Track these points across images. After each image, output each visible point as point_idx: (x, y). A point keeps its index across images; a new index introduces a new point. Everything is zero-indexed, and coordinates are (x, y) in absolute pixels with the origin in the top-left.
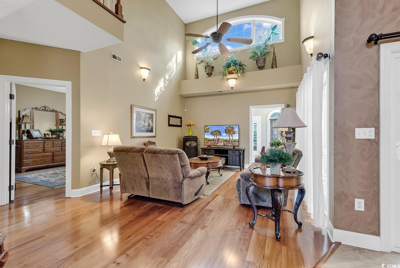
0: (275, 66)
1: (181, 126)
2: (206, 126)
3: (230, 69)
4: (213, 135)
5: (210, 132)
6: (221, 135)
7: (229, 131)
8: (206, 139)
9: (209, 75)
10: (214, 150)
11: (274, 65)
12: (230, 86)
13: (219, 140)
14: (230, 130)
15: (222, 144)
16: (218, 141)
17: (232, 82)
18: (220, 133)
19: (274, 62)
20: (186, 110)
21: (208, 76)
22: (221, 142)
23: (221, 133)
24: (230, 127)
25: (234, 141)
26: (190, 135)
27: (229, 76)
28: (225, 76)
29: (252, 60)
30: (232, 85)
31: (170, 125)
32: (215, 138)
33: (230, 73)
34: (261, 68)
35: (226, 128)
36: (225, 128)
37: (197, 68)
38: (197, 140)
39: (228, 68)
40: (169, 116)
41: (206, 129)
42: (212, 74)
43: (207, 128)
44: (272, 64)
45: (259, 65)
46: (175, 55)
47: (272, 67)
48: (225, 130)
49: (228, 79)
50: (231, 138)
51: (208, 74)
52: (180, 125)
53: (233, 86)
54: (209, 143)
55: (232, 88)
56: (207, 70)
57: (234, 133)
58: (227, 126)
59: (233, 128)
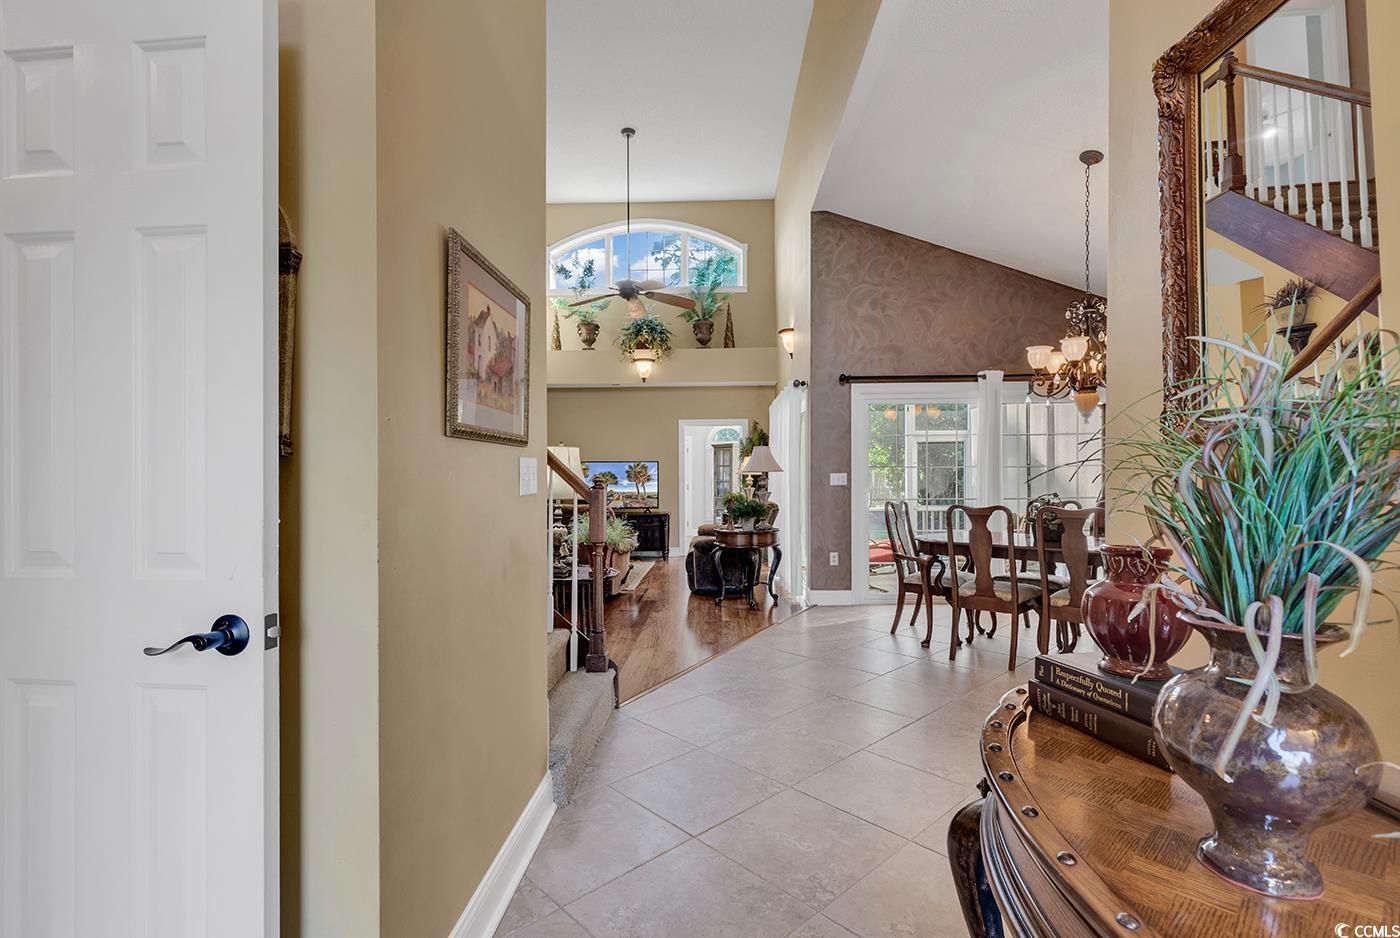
0: (730, 344)
3: (641, 338)
5: (591, 478)
6: (616, 483)
7: (637, 475)
9: (589, 342)
11: (729, 342)
12: (638, 375)
13: (612, 495)
14: (639, 473)
15: (620, 504)
16: (612, 498)
17: (644, 367)
18: (614, 479)
19: (729, 334)
21: (587, 347)
22: (618, 499)
23: (616, 478)
24: (638, 465)
25: (649, 497)
27: (638, 354)
28: (630, 353)
29: (683, 320)
30: (643, 374)
33: (641, 346)
34: (704, 343)
35: (630, 467)
36: (627, 468)
37: (557, 324)
39: (637, 335)
42: (594, 342)
43: (584, 467)
44: (725, 339)
45: (700, 336)
47: (726, 346)
48: (627, 472)
49: (635, 360)
50: (641, 490)
51: (584, 341)
53: (647, 376)
55: (644, 379)
56: (584, 330)
57: (648, 480)
58: (632, 464)
59: (645, 468)
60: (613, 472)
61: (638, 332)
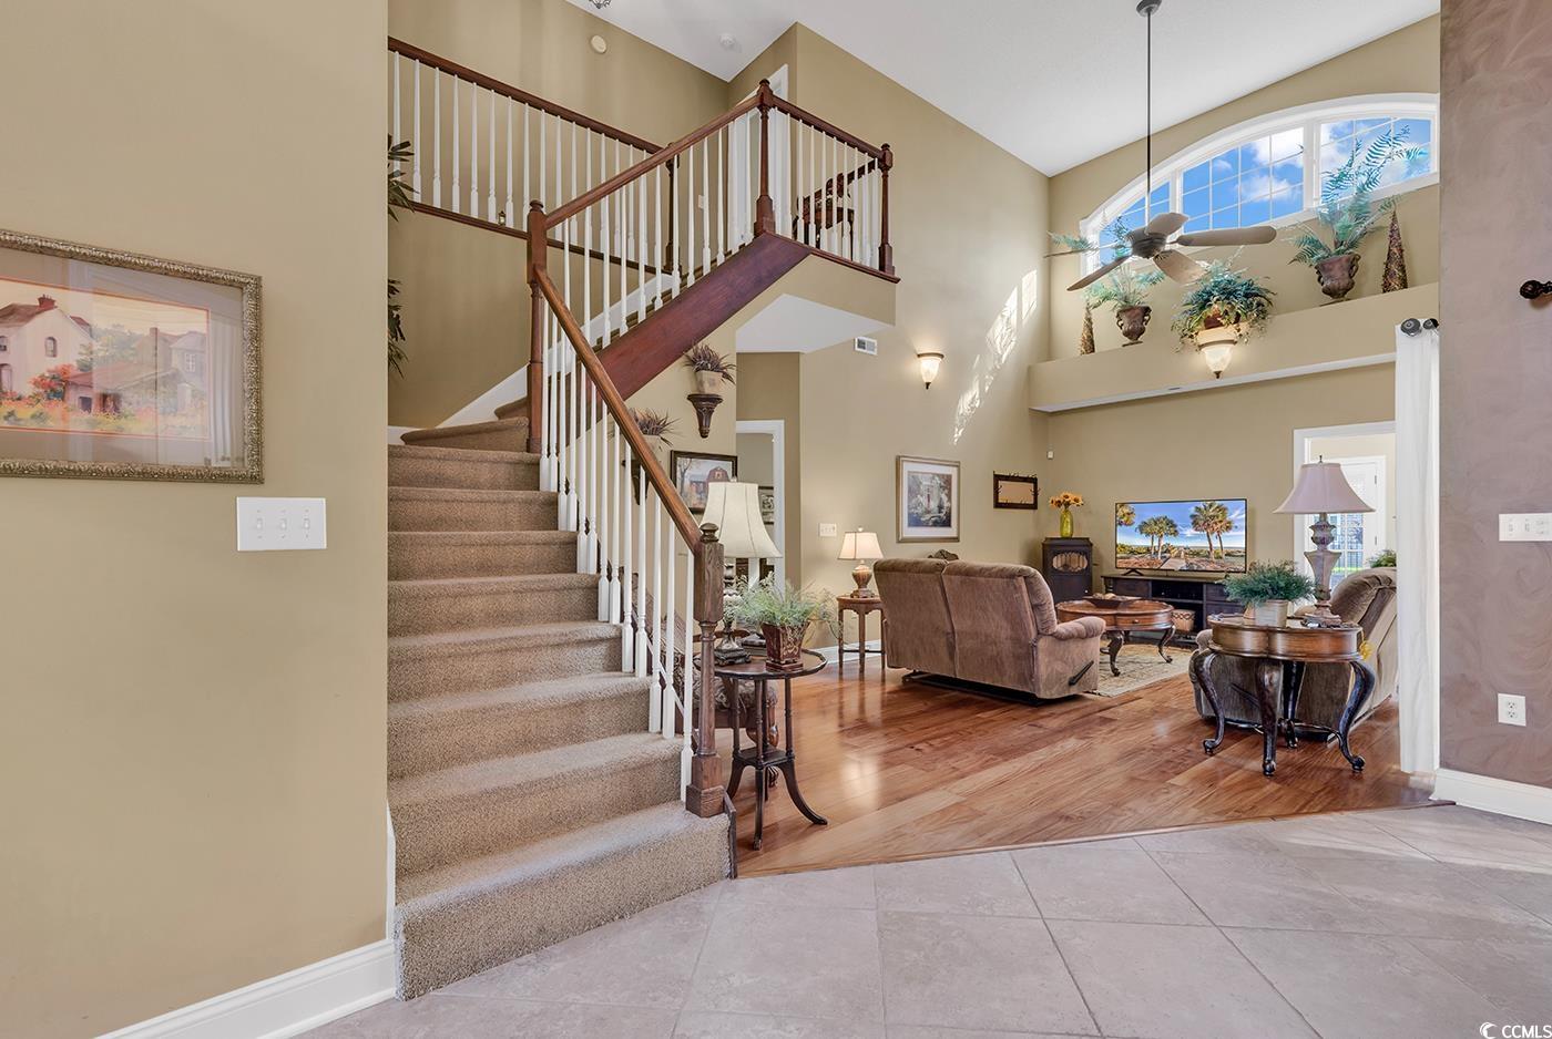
0: (1397, 284)
1: (1034, 506)
2: (1122, 505)
3: (1209, 312)
4: (1148, 534)
5: (1136, 526)
6: (1175, 533)
7: (1209, 520)
8: (1123, 547)
9: (1134, 334)
10: (1150, 584)
11: (1394, 281)
12: (1208, 368)
13: (1168, 551)
14: (1212, 517)
15: (1180, 564)
16: (1167, 555)
17: (1219, 354)
18: (1171, 527)
19: (1394, 267)
20: (1050, 456)
21: (1129, 342)
22: (1178, 556)
23: (1175, 526)
24: (1211, 506)
25: (1228, 555)
26: (1064, 535)
27: (1205, 336)
28: (1191, 337)
30: (1215, 366)
31: (998, 505)
32: (1156, 544)
33: (1212, 323)
34: (1338, 294)
35: (1195, 509)
36: (1192, 510)
37: (1089, 320)
38: (1091, 551)
39: (1202, 308)
40: (997, 478)
41: (1120, 513)
42: (1142, 331)
43: (1126, 511)
44: (1385, 276)
45: (1328, 283)
46: (1016, 289)
47: (1388, 289)
48: (1193, 516)
49: (1201, 347)
50: (1216, 544)
51: (1127, 334)
52: (1032, 502)
53: (1223, 368)
54: (1133, 560)
55: (1218, 374)
56: (1125, 320)
57: (1228, 528)
58: (1201, 505)
59: (1222, 509)
60: (1170, 518)
61: (1205, 304)
